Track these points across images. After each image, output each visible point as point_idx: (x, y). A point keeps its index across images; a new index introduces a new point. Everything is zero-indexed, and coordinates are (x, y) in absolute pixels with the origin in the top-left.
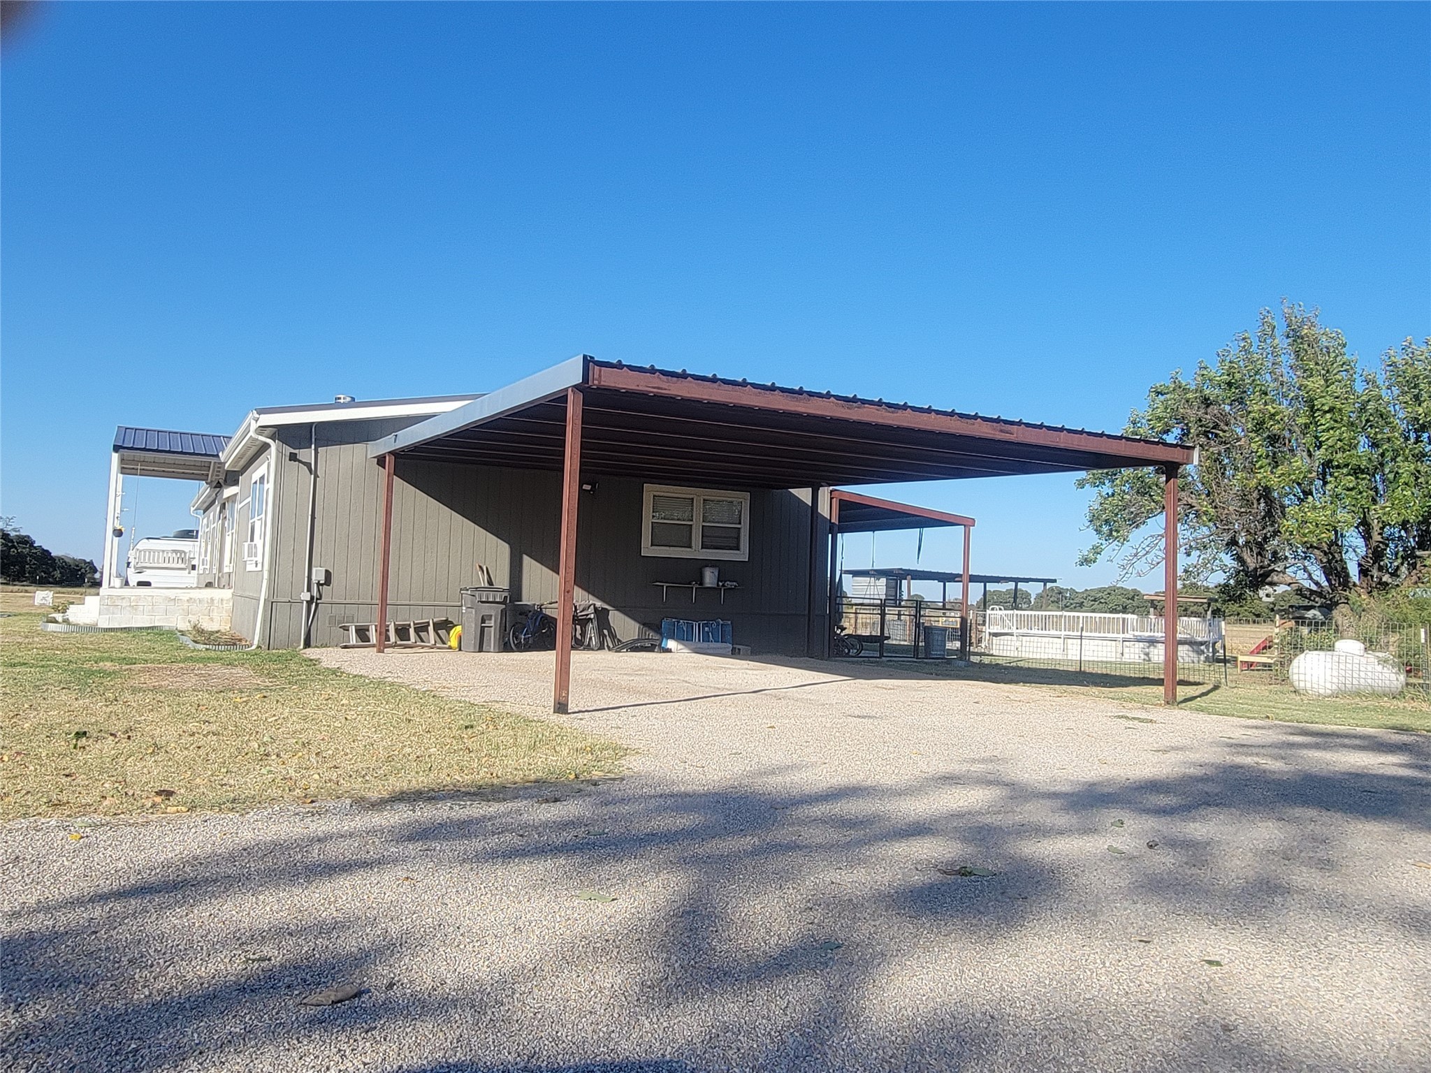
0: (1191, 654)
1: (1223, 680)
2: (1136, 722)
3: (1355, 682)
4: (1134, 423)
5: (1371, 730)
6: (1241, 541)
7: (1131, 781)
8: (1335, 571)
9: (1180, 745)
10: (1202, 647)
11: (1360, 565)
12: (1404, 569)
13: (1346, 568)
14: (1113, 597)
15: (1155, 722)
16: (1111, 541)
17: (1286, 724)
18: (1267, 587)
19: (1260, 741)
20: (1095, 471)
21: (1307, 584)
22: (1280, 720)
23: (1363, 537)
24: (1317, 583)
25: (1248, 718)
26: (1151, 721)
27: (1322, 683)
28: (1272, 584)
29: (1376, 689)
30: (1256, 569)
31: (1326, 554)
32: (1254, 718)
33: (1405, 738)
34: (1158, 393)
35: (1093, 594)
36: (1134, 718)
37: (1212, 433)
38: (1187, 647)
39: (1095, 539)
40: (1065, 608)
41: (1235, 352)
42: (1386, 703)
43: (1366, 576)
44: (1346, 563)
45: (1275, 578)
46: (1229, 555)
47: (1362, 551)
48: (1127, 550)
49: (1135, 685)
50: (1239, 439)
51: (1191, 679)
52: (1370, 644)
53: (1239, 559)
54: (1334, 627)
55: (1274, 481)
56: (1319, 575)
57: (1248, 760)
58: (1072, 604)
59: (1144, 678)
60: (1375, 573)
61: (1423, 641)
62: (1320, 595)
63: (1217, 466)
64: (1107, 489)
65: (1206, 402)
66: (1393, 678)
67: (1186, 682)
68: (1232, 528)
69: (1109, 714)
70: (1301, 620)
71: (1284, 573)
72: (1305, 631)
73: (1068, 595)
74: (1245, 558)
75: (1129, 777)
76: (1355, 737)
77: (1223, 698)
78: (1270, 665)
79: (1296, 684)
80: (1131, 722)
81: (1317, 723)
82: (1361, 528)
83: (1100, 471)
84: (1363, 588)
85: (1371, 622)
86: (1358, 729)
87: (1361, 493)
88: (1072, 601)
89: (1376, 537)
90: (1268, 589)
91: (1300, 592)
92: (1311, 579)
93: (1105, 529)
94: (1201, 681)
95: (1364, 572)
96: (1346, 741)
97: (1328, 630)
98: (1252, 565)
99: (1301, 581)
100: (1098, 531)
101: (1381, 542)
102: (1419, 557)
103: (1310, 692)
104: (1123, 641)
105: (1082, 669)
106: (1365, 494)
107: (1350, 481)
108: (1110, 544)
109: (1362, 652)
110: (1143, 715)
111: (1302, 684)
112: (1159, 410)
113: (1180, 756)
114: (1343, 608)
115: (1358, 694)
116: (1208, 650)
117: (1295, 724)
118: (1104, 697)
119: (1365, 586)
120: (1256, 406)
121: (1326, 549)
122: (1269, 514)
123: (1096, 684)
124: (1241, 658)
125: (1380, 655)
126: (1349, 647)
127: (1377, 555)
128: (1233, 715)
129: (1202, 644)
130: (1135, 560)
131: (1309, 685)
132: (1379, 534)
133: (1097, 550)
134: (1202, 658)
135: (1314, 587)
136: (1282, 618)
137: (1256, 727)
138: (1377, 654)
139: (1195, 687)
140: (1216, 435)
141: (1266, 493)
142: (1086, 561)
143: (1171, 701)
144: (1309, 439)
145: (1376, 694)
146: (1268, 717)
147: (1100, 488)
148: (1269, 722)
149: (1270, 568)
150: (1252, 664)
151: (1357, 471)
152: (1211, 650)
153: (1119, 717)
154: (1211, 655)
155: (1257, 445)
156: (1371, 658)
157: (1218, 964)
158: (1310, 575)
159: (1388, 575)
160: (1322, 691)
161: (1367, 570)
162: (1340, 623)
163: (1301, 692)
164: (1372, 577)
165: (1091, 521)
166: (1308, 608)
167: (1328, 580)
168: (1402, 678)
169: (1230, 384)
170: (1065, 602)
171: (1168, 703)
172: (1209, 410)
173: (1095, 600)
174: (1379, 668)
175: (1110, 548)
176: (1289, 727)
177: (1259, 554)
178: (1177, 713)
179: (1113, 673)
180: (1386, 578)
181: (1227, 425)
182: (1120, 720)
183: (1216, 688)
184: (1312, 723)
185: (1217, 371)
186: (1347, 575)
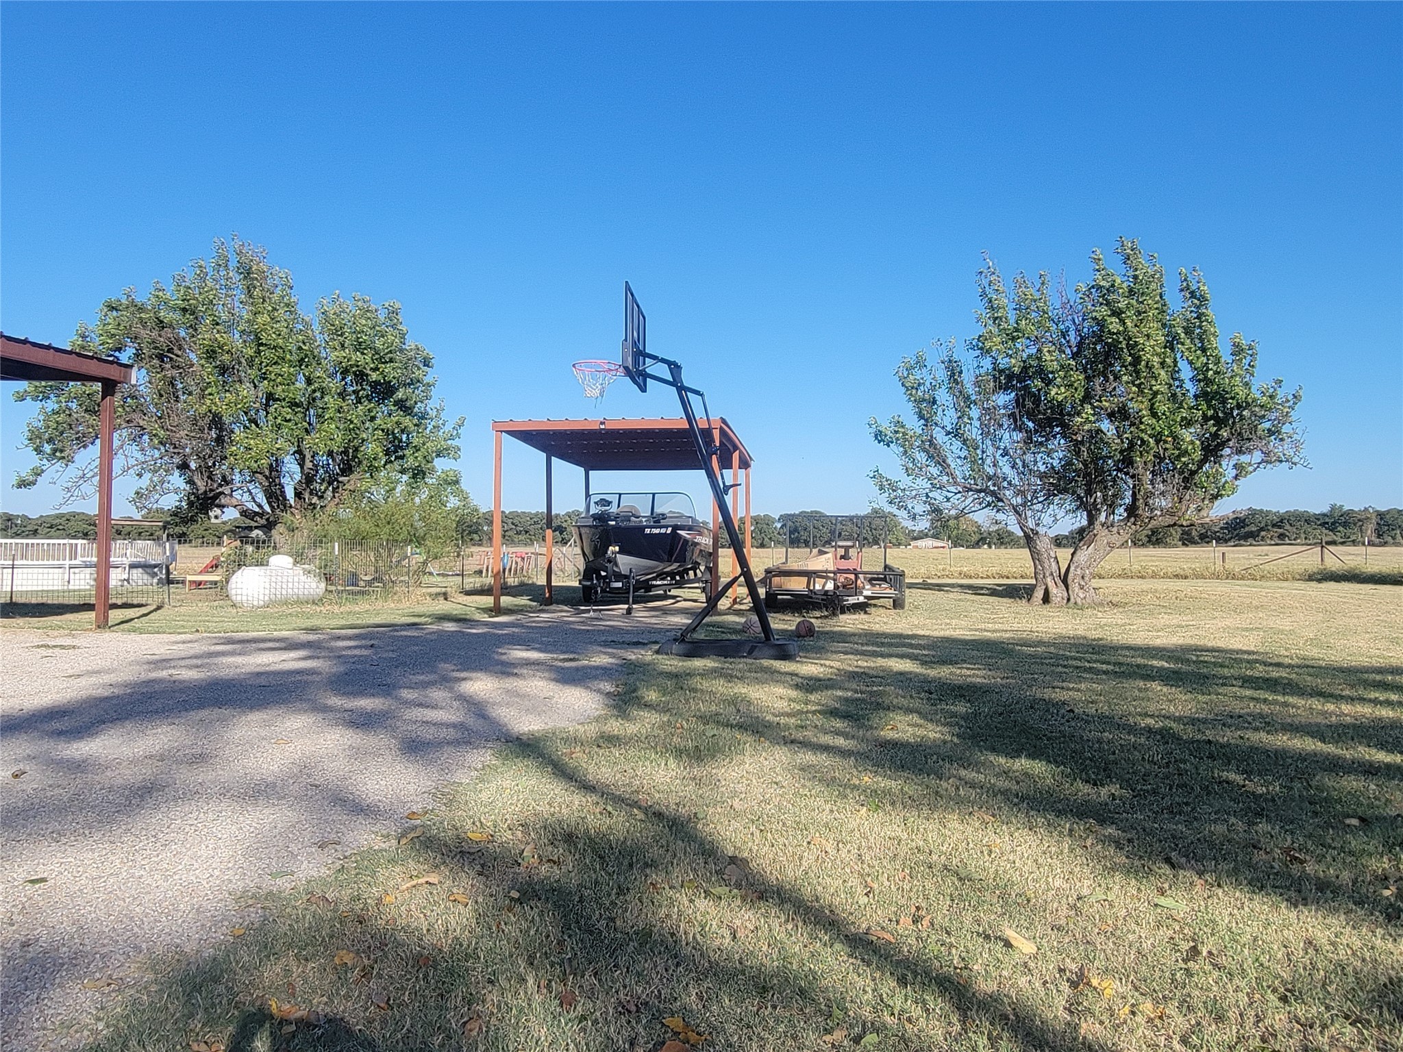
0: (146, 577)
1: (167, 600)
2: (57, 650)
3: (284, 592)
4: (84, 337)
5: (287, 632)
6: (193, 465)
7: (24, 711)
8: (275, 495)
9: (96, 668)
10: (156, 570)
11: (295, 489)
12: (329, 493)
13: (284, 492)
14: (72, 523)
15: (79, 648)
16: (53, 462)
17: (214, 635)
18: (215, 509)
19: (183, 654)
20: (37, 383)
21: (252, 506)
22: (209, 632)
23: (299, 464)
24: (260, 506)
25: (179, 633)
26: (74, 647)
27: (256, 596)
28: (221, 506)
29: (301, 597)
30: (205, 492)
31: (267, 478)
32: (185, 633)
33: (312, 637)
34: (113, 308)
35: (49, 520)
36: (55, 646)
37: (167, 357)
38: (140, 570)
39: (34, 460)
40: (17, 535)
41: (190, 280)
42: (309, 609)
43: (300, 498)
44: (283, 487)
45: (223, 501)
46: (183, 478)
47: (298, 477)
48: (73, 471)
49: (72, 613)
50: (192, 365)
51: (135, 602)
52: (299, 557)
53: (190, 482)
54: (273, 545)
55: (222, 408)
56: (261, 498)
57: (164, 674)
58: (23, 532)
59: (84, 604)
60: (307, 496)
61: (337, 553)
62: (261, 515)
63: (169, 391)
64: (51, 405)
65: (161, 324)
66: (315, 586)
67: (130, 604)
68: (181, 451)
69: (28, 645)
70: (245, 540)
71: (231, 496)
72: (250, 549)
73: (19, 522)
74: (196, 481)
75: (24, 708)
76: (270, 640)
77: (161, 618)
78: (216, 583)
79: (234, 598)
80: (51, 650)
81: (241, 631)
82: (298, 456)
83: (43, 383)
84: (297, 509)
85: (301, 538)
86: (275, 633)
87: (296, 424)
88: (23, 529)
89: (308, 465)
90: (217, 511)
91: (244, 513)
92: (255, 501)
93: (48, 448)
94: (144, 603)
95: (298, 495)
96: (262, 645)
97: (268, 547)
98: (202, 489)
99: (246, 504)
100: (38, 450)
101: (311, 469)
102: (341, 482)
103: (246, 605)
104: (70, 568)
105: (14, 600)
106: (300, 425)
107: (287, 412)
108: (53, 465)
109: (290, 566)
110: (68, 641)
111: (239, 598)
112: (110, 327)
113: (93, 680)
114: (280, 528)
115: (286, 603)
116: (161, 573)
117: (222, 634)
118: (29, 628)
119: (299, 507)
120: (206, 335)
121: (267, 474)
122: (219, 440)
123: (25, 615)
124: (189, 578)
125: (306, 566)
126: (281, 561)
127: (309, 479)
128: (164, 633)
129: (155, 566)
130: (81, 482)
131: (244, 598)
132: (311, 461)
133: (38, 473)
134: (155, 581)
135: (257, 509)
136: (229, 538)
137: (184, 642)
138: (303, 566)
139: (137, 609)
140: (171, 359)
141: (216, 421)
142: (23, 484)
143: (103, 624)
144: (253, 373)
145: (300, 602)
146: (197, 631)
147: (43, 402)
148: (198, 635)
149: (218, 491)
150: (200, 583)
151: (294, 404)
152: (164, 572)
153: (38, 647)
154: (164, 577)
155: (208, 372)
156: (299, 570)
157: (43, 880)
158: (253, 498)
159: (316, 498)
160: (255, 603)
161: (301, 493)
162: (277, 541)
163: (238, 605)
164: (304, 499)
165: (30, 440)
166: (250, 529)
167: (269, 503)
168: (323, 585)
169: (184, 310)
170: (15, 529)
171: (99, 627)
172: (163, 333)
173: (51, 527)
174: (303, 578)
175: (54, 470)
176: (216, 638)
177: (209, 477)
178: (107, 635)
179: (49, 602)
180: (315, 500)
181: (180, 350)
182: (39, 650)
183: (159, 608)
184: (237, 632)
185: (173, 295)
186: (285, 499)
